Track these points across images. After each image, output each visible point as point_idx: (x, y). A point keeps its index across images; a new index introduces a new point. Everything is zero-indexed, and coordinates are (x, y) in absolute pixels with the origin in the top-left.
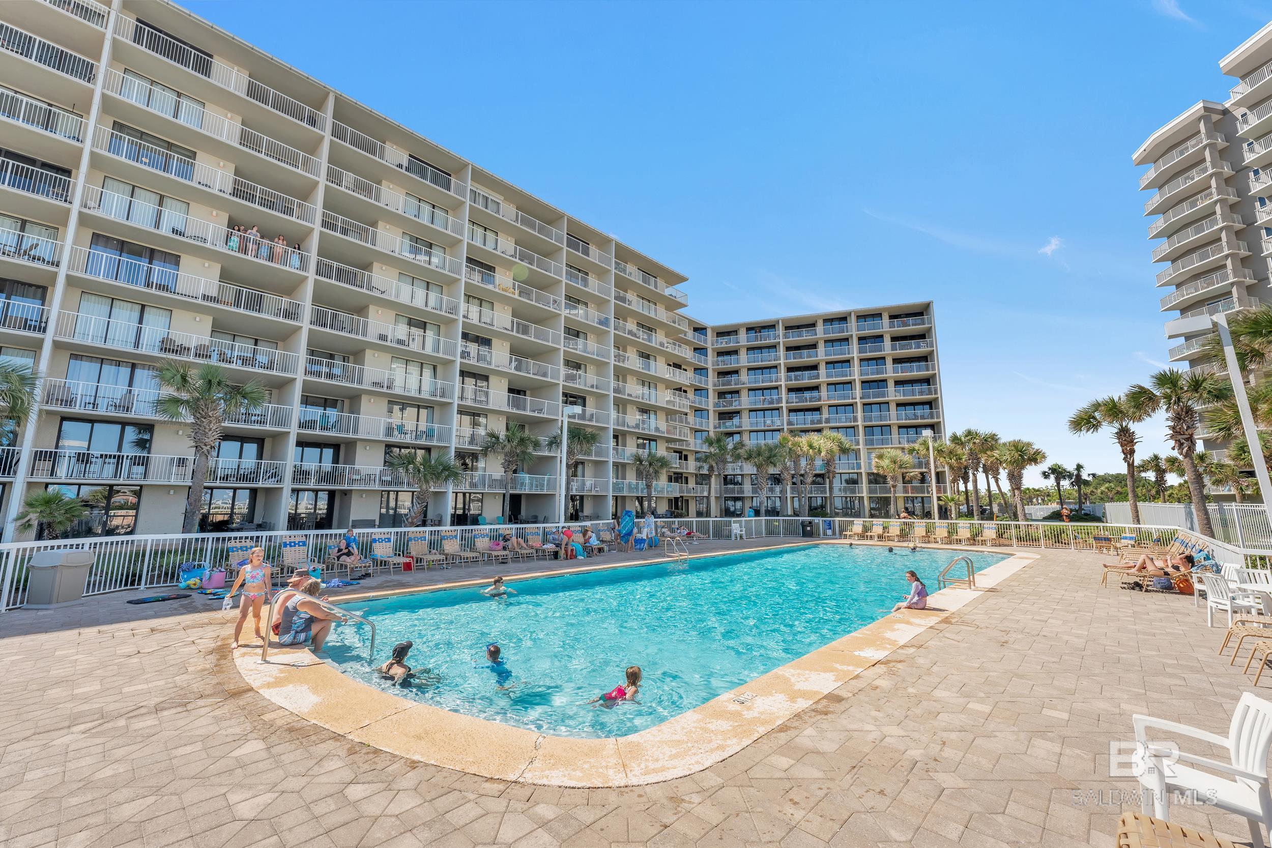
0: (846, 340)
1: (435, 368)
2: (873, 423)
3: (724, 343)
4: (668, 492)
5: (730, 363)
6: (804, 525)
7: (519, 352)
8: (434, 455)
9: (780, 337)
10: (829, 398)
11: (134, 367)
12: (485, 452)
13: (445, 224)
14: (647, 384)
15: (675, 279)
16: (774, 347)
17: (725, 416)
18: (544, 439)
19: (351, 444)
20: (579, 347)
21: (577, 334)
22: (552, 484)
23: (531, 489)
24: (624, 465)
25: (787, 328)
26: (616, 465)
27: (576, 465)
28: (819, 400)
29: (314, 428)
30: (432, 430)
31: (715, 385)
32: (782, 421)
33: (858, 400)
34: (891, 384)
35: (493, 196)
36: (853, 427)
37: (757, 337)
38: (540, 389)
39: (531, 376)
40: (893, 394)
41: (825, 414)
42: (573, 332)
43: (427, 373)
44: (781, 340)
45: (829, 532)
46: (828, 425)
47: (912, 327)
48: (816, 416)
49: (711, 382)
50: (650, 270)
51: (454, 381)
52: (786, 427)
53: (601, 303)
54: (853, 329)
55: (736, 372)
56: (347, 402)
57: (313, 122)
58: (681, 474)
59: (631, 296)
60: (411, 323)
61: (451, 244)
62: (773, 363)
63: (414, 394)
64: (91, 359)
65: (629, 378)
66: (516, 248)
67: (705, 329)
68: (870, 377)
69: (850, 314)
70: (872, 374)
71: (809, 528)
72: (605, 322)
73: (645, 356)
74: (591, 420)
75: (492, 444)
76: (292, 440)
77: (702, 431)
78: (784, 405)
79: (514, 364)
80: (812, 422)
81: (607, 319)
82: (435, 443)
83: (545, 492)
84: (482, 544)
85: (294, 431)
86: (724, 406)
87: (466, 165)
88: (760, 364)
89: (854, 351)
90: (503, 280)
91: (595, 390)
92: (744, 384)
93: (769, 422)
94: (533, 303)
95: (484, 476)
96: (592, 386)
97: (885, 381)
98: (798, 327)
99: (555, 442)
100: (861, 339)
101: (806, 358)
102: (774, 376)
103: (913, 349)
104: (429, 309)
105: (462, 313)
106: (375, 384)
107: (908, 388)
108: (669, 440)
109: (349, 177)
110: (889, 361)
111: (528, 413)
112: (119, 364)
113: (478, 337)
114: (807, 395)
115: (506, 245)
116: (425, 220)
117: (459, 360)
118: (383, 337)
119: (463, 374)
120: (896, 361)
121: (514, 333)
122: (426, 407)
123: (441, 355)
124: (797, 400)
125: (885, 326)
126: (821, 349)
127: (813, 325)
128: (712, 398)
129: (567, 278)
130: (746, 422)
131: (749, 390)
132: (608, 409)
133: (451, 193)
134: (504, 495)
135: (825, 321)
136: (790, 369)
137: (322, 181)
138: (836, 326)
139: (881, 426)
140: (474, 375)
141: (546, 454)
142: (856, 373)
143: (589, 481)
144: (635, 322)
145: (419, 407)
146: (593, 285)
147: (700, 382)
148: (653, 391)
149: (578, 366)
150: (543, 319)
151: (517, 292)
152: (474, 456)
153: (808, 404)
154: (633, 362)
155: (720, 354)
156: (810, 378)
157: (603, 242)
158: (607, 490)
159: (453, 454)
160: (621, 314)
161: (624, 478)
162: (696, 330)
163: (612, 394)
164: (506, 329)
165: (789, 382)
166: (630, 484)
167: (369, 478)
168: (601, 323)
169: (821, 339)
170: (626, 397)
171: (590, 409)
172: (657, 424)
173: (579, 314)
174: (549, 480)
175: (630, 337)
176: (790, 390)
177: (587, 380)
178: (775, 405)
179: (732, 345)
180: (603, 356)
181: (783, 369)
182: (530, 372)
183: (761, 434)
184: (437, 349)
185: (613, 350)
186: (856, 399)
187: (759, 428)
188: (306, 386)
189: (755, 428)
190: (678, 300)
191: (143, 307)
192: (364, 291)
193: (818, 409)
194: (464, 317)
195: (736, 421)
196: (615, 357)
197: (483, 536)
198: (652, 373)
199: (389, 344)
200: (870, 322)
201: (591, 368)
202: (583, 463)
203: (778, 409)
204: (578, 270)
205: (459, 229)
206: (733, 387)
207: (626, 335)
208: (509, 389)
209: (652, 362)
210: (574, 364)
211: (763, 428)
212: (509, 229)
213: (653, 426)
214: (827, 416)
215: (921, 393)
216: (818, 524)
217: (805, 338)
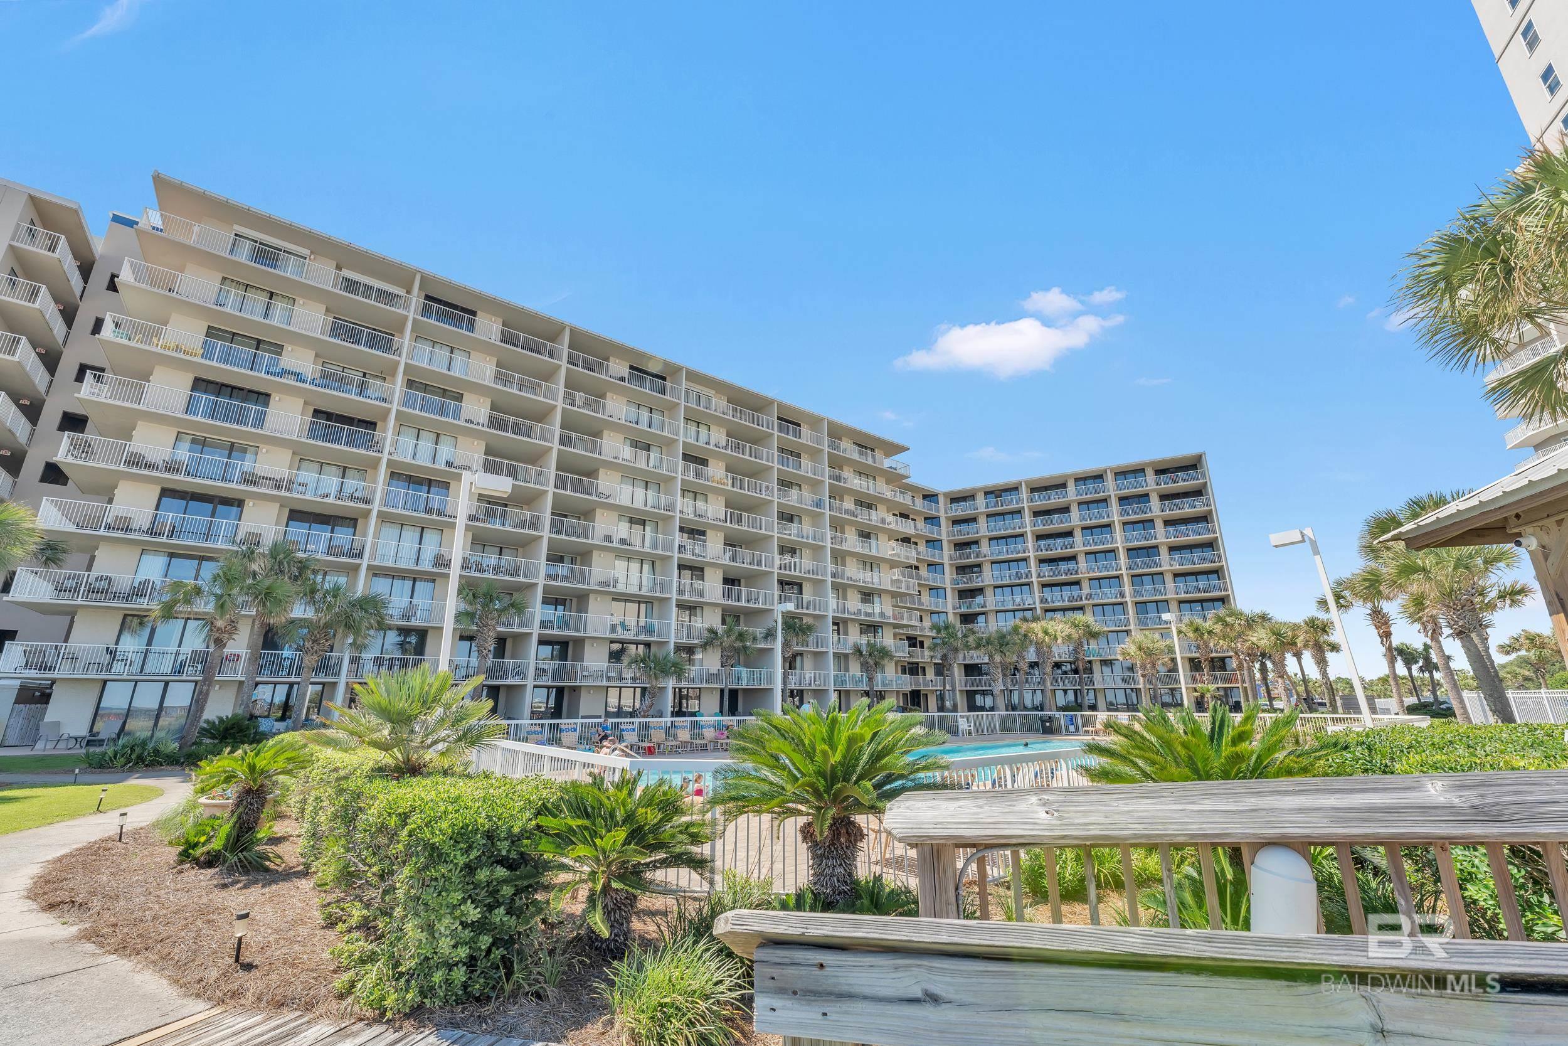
0: (1105, 500)
1: (653, 563)
2: (1145, 599)
3: (959, 510)
4: (897, 685)
5: (967, 532)
6: (1043, 721)
7: (731, 543)
8: (653, 649)
9: (1024, 500)
10: (1089, 570)
11: (415, 580)
12: (705, 646)
13: (661, 426)
14: (868, 565)
15: (894, 449)
16: (1019, 512)
17: (967, 594)
18: (759, 631)
19: (580, 642)
20: (793, 532)
21: (791, 519)
22: (770, 678)
23: (748, 683)
24: (846, 656)
25: (1033, 490)
26: (837, 656)
27: (794, 656)
28: (1077, 573)
29: (552, 628)
30: (652, 625)
31: (951, 559)
32: (1034, 598)
33: (1124, 572)
34: (1164, 551)
35: (706, 391)
36: (1122, 604)
37: (997, 502)
38: (754, 578)
39: (746, 566)
40: (1167, 563)
41: (1086, 589)
42: (787, 517)
43: (646, 567)
44: (1026, 505)
45: (1072, 728)
46: (1090, 602)
47: (1183, 483)
48: (1075, 591)
49: (946, 555)
50: (866, 444)
51: (672, 576)
52: (1038, 605)
53: (815, 484)
54: (1111, 488)
55: (976, 542)
56: (575, 600)
57: (552, 354)
58: (917, 663)
59: (847, 473)
60: (632, 521)
61: (667, 444)
62: (1018, 531)
63: (634, 590)
64: (385, 576)
65: (848, 560)
66: (728, 441)
67: (937, 495)
68: (1136, 543)
69: (1106, 471)
70: (1138, 539)
71: (1048, 724)
72: (819, 504)
73: (865, 535)
74: (808, 608)
75: (711, 640)
76: (535, 640)
77: (939, 613)
78: (1034, 579)
79: (728, 554)
80: (1071, 599)
81: (821, 501)
82: (655, 639)
83: (762, 687)
84: (709, 733)
85: (536, 631)
86: (964, 583)
87: (680, 369)
88: (1002, 532)
89: (1115, 516)
90: (716, 471)
91: (811, 576)
92: (985, 556)
93: (1018, 600)
94: (746, 492)
95: (702, 670)
96: (808, 572)
97: (1156, 547)
98: (1046, 488)
99: (770, 635)
100: (1122, 500)
101: (1056, 524)
102: (1020, 546)
103: (1187, 509)
104: (648, 508)
105: (678, 508)
106: (601, 583)
107: (1186, 555)
108: (895, 626)
109: (580, 396)
110: (1159, 524)
111: (743, 604)
112: (404, 578)
113: (693, 529)
114: (1063, 566)
115: (718, 436)
116: (644, 426)
117: (676, 555)
118: (608, 539)
119: (681, 567)
120: (1168, 523)
121: (728, 524)
122: (646, 603)
123: (660, 552)
124: (1051, 574)
125: (1150, 483)
126: (1075, 513)
127: (1064, 485)
128: (949, 574)
129: (779, 463)
130: (990, 600)
131: (992, 563)
132: (826, 596)
133: (668, 397)
134: (722, 691)
135: (1076, 480)
136: (1039, 537)
137: (560, 404)
138: (1090, 486)
139: (1156, 602)
140: (690, 568)
141: (762, 645)
142: (1119, 540)
143: (809, 674)
144: (853, 499)
145: (639, 602)
146: (806, 466)
147: (933, 556)
148: (876, 574)
149: (793, 551)
150: (754, 507)
151: (730, 482)
152: (690, 650)
153: (1063, 578)
154: (852, 542)
155: (956, 522)
156: (1064, 547)
157: (815, 422)
158: (828, 684)
159: (672, 646)
160: (836, 494)
161: (847, 670)
162: (925, 497)
163: (830, 579)
164: (720, 520)
165: (1040, 553)
166: (854, 677)
167: (598, 675)
168: (815, 505)
169: (1073, 501)
170: (845, 581)
171: (807, 596)
172: (880, 609)
173: (793, 498)
174: (766, 674)
175: (847, 516)
176: (1042, 561)
177: (802, 566)
178: (1024, 580)
179: (969, 512)
180: (818, 540)
181: (1030, 538)
182: (745, 562)
183: (1010, 615)
184: (655, 546)
185: (829, 533)
186: (1121, 570)
187: (1006, 608)
188: (546, 589)
189: (1002, 608)
190: (898, 471)
191: (423, 528)
192: (594, 498)
193: (1077, 583)
194: (681, 512)
195: (979, 599)
196: (832, 539)
197: (709, 726)
198: (874, 553)
199: (614, 545)
200: (1131, 480)
201: (806, 553)
202: (801, 654)
203: (1028, 585)
204: (790, 453)
205: (674, 430)
206: (973, 560)
207: (843, 516)
208: (724, 579)
209: (874, 542)
210: (788, 549)
211: (1011, 607)
212: (720, 422)
213: (877, 610)
214: (1088, 591)
215: (1203, 561)
216: (1059, 719)
217: (1053, 501)
